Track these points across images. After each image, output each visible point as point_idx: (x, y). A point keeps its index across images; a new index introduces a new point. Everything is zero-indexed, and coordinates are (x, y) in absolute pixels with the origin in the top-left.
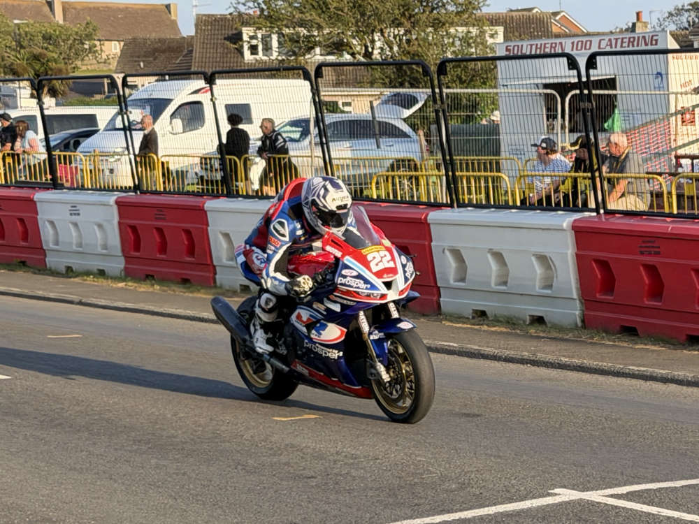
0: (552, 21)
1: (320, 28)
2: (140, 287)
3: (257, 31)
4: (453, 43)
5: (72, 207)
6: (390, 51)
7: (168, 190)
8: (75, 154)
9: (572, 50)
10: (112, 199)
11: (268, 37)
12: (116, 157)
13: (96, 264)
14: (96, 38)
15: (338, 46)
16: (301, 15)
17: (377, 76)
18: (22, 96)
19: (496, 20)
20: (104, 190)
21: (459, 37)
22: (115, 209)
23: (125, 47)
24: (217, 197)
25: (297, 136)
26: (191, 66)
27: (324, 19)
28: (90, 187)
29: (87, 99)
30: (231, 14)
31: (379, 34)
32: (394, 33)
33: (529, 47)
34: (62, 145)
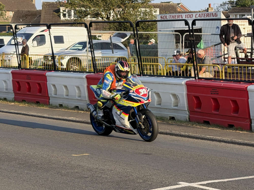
0: (178, 7)
1: (90, 8)
2: (20, 105)
3: (66, 9)
4: (140, 15)
6: (116, 17)
7: (31, 68)
9: (186, 18)
10: (10, 71)
11: (70, 11)
12: (11, 55)
13: (3, 96)
14: (4, 10)
15: (97, 15)
16: (83, 3)
17: (112, 26)
19: (156, 6)
20: (6, 68)
21: (142, 12)
22: (11, 75)
23: (15, 14)
24: (50, 71)
25: (81, 48)
26: (40, 21)
27: (92, 5)
30: (56, 2)
31: (112, 11)
32: (118, 10)
33: (169, 16)
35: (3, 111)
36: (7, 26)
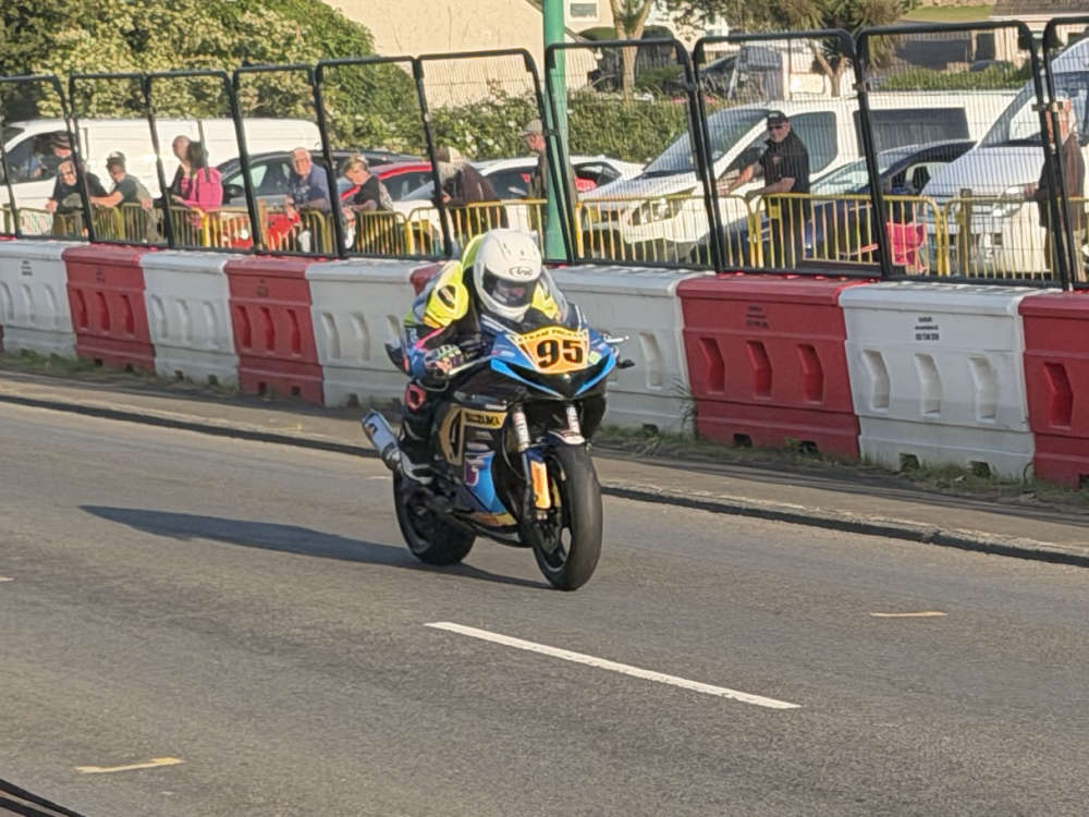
5: (922, 320)
8: (920, 198)
12: (1008, 206)
13: (967, 451)
18: (794, 70)
22: (1018, 323)
28: (948, 273)
29: (933, 74)
34: (890, 177)
35: (973, 539)
36: (974, 33)
